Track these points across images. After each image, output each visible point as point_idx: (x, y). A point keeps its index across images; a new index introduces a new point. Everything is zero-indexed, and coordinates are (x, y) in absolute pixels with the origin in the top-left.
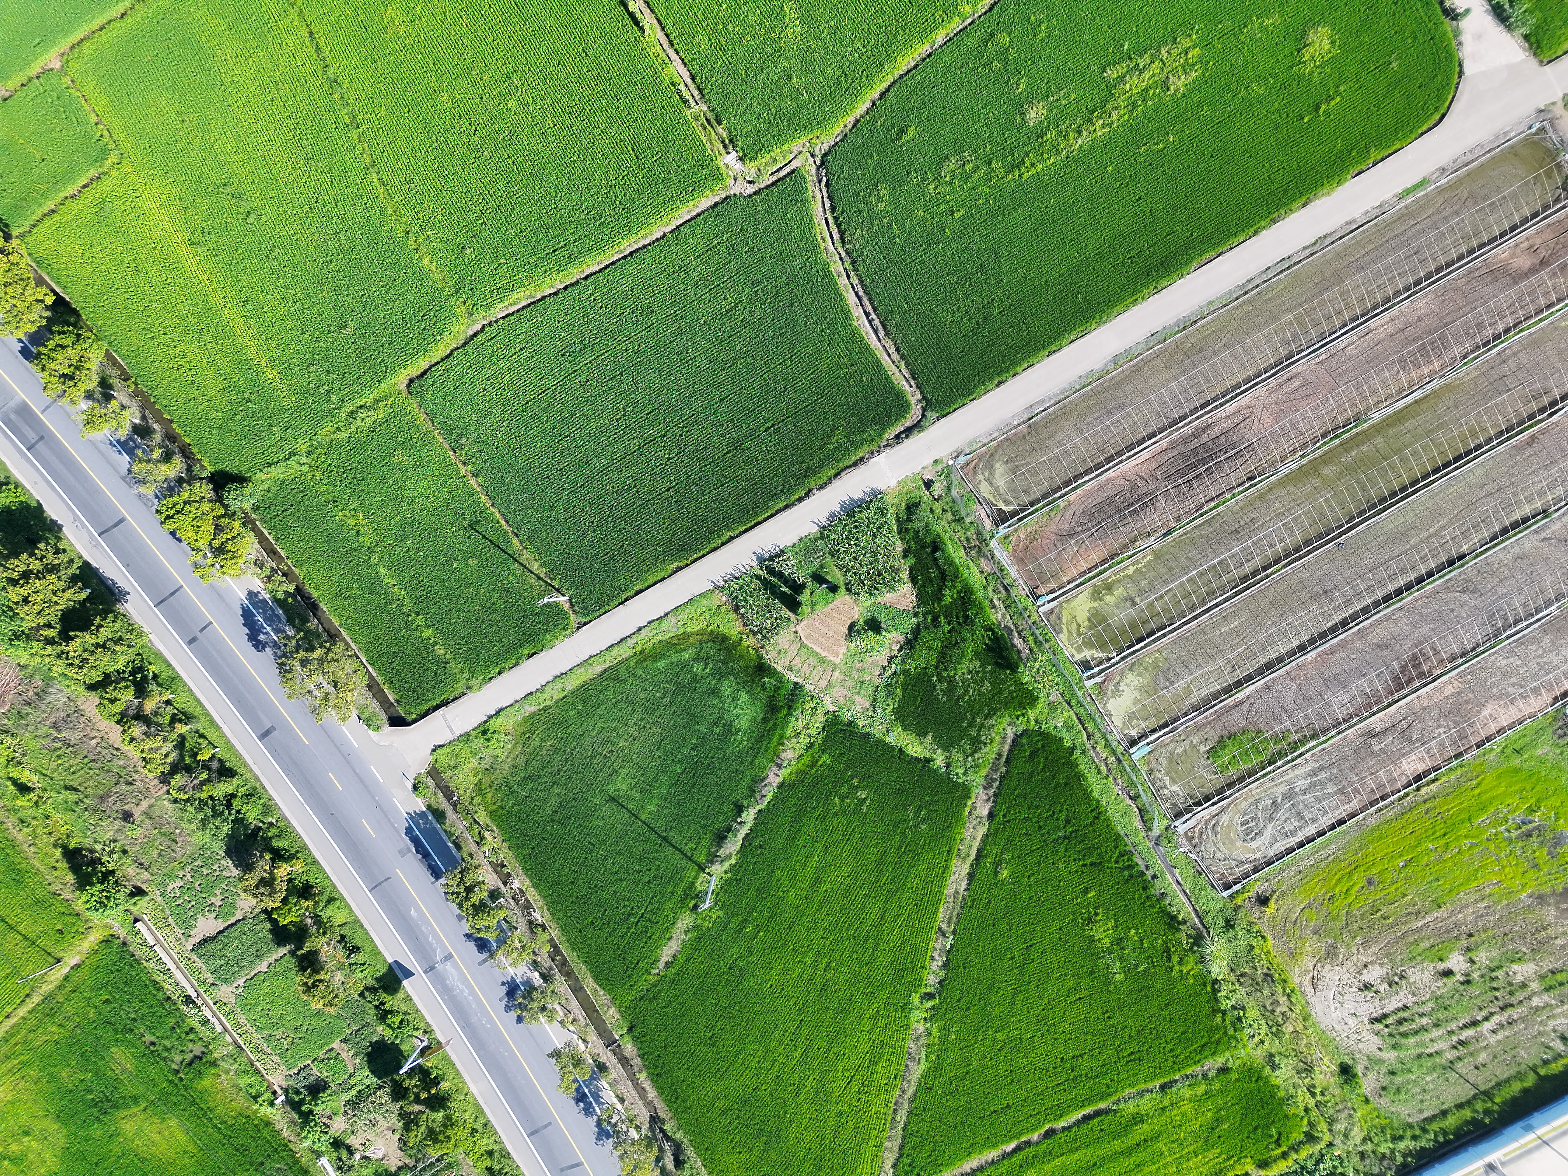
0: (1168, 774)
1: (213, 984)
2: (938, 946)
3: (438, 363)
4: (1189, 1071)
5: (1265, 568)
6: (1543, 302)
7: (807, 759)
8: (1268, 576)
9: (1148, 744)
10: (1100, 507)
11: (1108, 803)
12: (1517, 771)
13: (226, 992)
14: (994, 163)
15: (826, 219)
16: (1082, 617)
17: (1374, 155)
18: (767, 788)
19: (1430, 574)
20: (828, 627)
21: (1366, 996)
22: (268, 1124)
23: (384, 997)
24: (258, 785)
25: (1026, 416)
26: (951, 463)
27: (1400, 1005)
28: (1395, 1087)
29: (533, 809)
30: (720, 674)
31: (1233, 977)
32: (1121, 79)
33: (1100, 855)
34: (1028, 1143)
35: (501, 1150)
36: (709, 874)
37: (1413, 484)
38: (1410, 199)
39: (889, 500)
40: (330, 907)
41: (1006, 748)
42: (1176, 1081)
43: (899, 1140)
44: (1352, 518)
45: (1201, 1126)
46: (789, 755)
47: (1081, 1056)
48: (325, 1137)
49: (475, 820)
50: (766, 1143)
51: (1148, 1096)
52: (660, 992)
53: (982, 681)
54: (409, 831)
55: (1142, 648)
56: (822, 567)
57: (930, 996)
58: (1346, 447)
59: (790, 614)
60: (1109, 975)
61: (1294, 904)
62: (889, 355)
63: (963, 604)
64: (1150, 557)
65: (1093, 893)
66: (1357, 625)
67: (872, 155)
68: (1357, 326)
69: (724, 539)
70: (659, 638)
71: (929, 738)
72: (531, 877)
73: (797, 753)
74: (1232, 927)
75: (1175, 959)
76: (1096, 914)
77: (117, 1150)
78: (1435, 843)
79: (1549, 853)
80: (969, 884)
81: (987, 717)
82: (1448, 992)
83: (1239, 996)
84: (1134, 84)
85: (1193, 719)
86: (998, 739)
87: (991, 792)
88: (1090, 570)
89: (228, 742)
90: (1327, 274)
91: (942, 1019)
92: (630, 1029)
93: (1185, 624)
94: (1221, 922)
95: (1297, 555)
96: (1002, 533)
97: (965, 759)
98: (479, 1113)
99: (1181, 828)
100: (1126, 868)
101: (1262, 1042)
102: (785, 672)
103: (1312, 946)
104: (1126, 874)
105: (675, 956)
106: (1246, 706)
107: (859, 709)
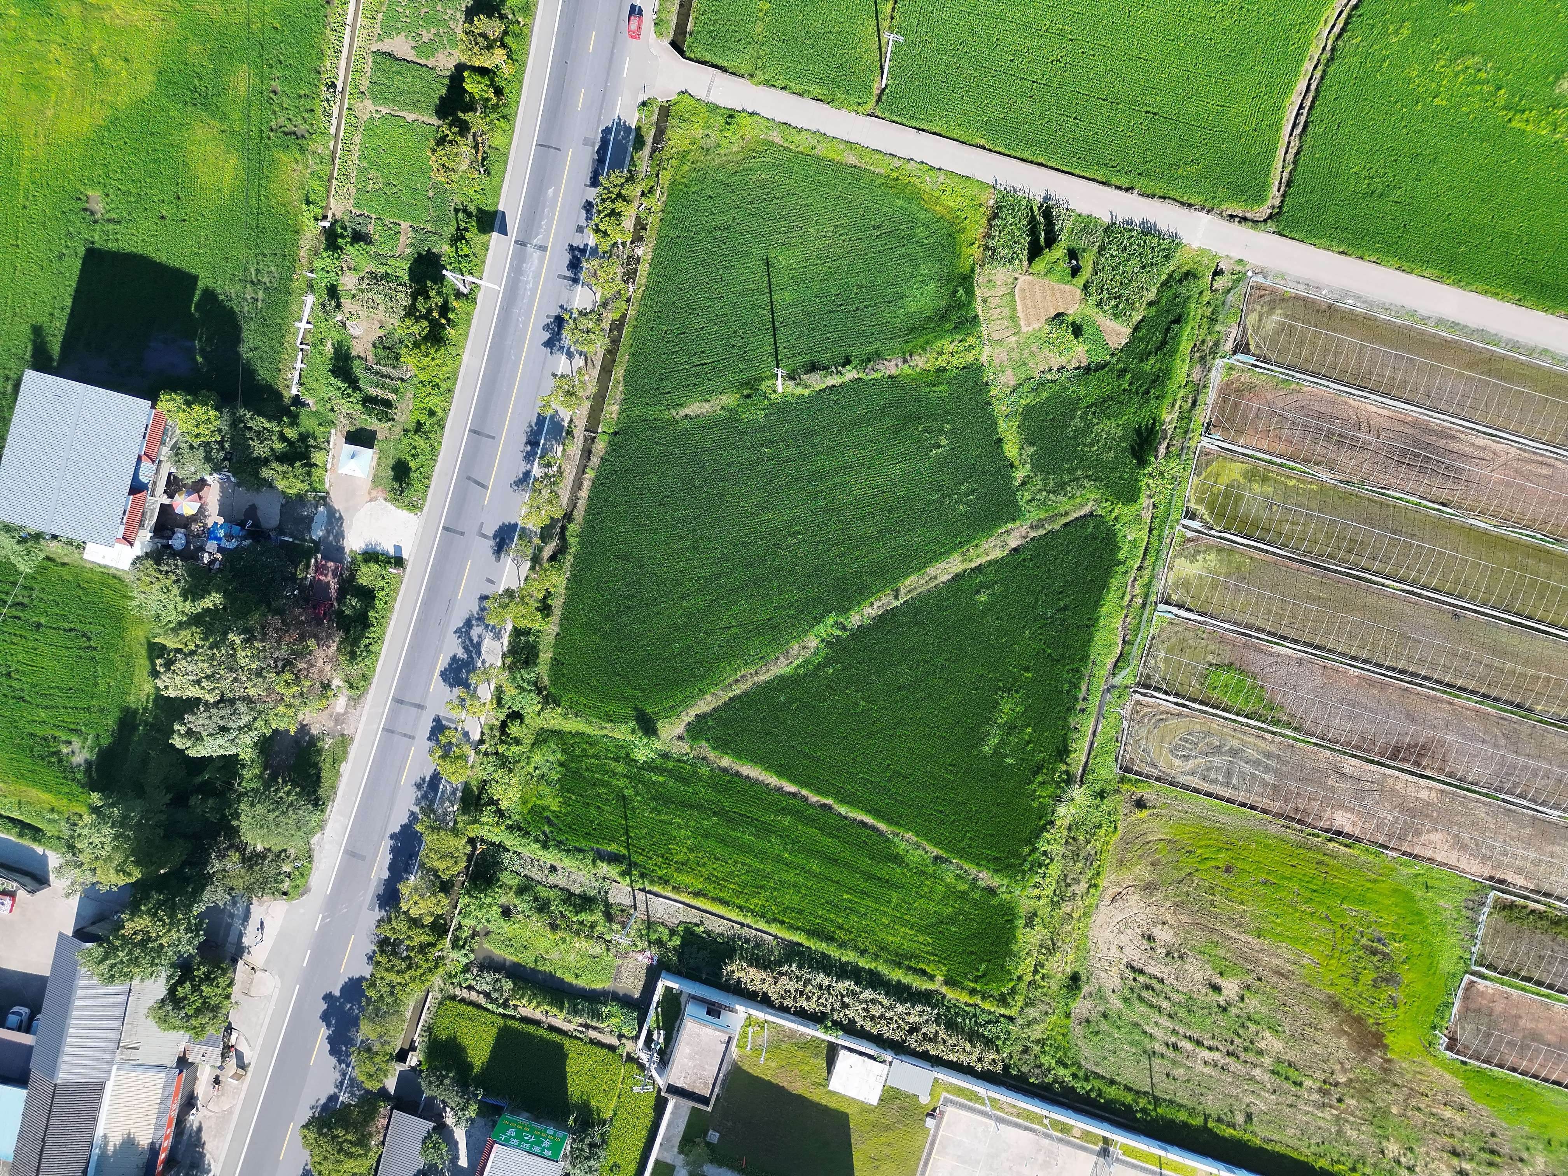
0: (1167, 651)
1: (362, 93)
2: (884, 600)
4: (966, 866)
5: (1387, 577)
8: (1383, 585)
9: (1176, 615)
11: (1104, 626)
12: (1412, 900)
13: (367, 108)
14: (1502, 92)
16: (1224, 480)
18: (882, 368)
19: (1496, 699)
20: (1044, 298)
21: (1142, 944)
22: (298, 232)
23: (472, 225)
25: (1335, 297)
26: (1250, 274)
27: (1160, 975)
28: (1097, 1029)
30: (931, 253)
31: (1066, 832)
33: (1063, 656)
34: (806, 799)
35: (442, 419)
39: (1180, 254)
41: (1075, 515)
42: (951, 862)
43: (720, 703)
45: (935, 912)
46: (920, 362)
49: (657, 176)
50: (629, 608)
51: (921, 852)
52: (662, 429)
53: (1110, 449)
54: (607, 131)
55: (1242, 544)
56: (1084, 250)
57: (844, 628)
59: (1025, 263)
60: (983, 739)
61: (1159, 831)
62: (1286, 153)
63: (1154, 381)
64: (1316, 486)
65: (1030, 675)
69: (1034, 159)
70: (917, 181)
71: (1033, 449)
72: (656, 254)
73: (927, 366)
74: (1102, 798)
75: (1040, 778)
76: (1017, 692)
77: (175, 139)
78: (1302, 890)
79: (1374, 980)
80: (950, 581)
81: (1088, 477)
82: (1203, 1002)
83: (1056, 849)
85: (1226, 630)
86: (1078, 500)
87: (1033, 534)
88: (1265, 452)
91: (836, 652)
92: (615, 434)
93: (1290, 559)
94: (1098, 787)
95: (1419, 591)
96: (1232, 361)
97: (1040, 491)
98: (453, 377)
99: (1137, 697)
100: (1070, 682)
101: (1039, 898)
102: (979, 300)
103: (1142, 871)
104: (1066, 686)
105: (698, 416)
106: (1272, 660)
107: (1003, 380)
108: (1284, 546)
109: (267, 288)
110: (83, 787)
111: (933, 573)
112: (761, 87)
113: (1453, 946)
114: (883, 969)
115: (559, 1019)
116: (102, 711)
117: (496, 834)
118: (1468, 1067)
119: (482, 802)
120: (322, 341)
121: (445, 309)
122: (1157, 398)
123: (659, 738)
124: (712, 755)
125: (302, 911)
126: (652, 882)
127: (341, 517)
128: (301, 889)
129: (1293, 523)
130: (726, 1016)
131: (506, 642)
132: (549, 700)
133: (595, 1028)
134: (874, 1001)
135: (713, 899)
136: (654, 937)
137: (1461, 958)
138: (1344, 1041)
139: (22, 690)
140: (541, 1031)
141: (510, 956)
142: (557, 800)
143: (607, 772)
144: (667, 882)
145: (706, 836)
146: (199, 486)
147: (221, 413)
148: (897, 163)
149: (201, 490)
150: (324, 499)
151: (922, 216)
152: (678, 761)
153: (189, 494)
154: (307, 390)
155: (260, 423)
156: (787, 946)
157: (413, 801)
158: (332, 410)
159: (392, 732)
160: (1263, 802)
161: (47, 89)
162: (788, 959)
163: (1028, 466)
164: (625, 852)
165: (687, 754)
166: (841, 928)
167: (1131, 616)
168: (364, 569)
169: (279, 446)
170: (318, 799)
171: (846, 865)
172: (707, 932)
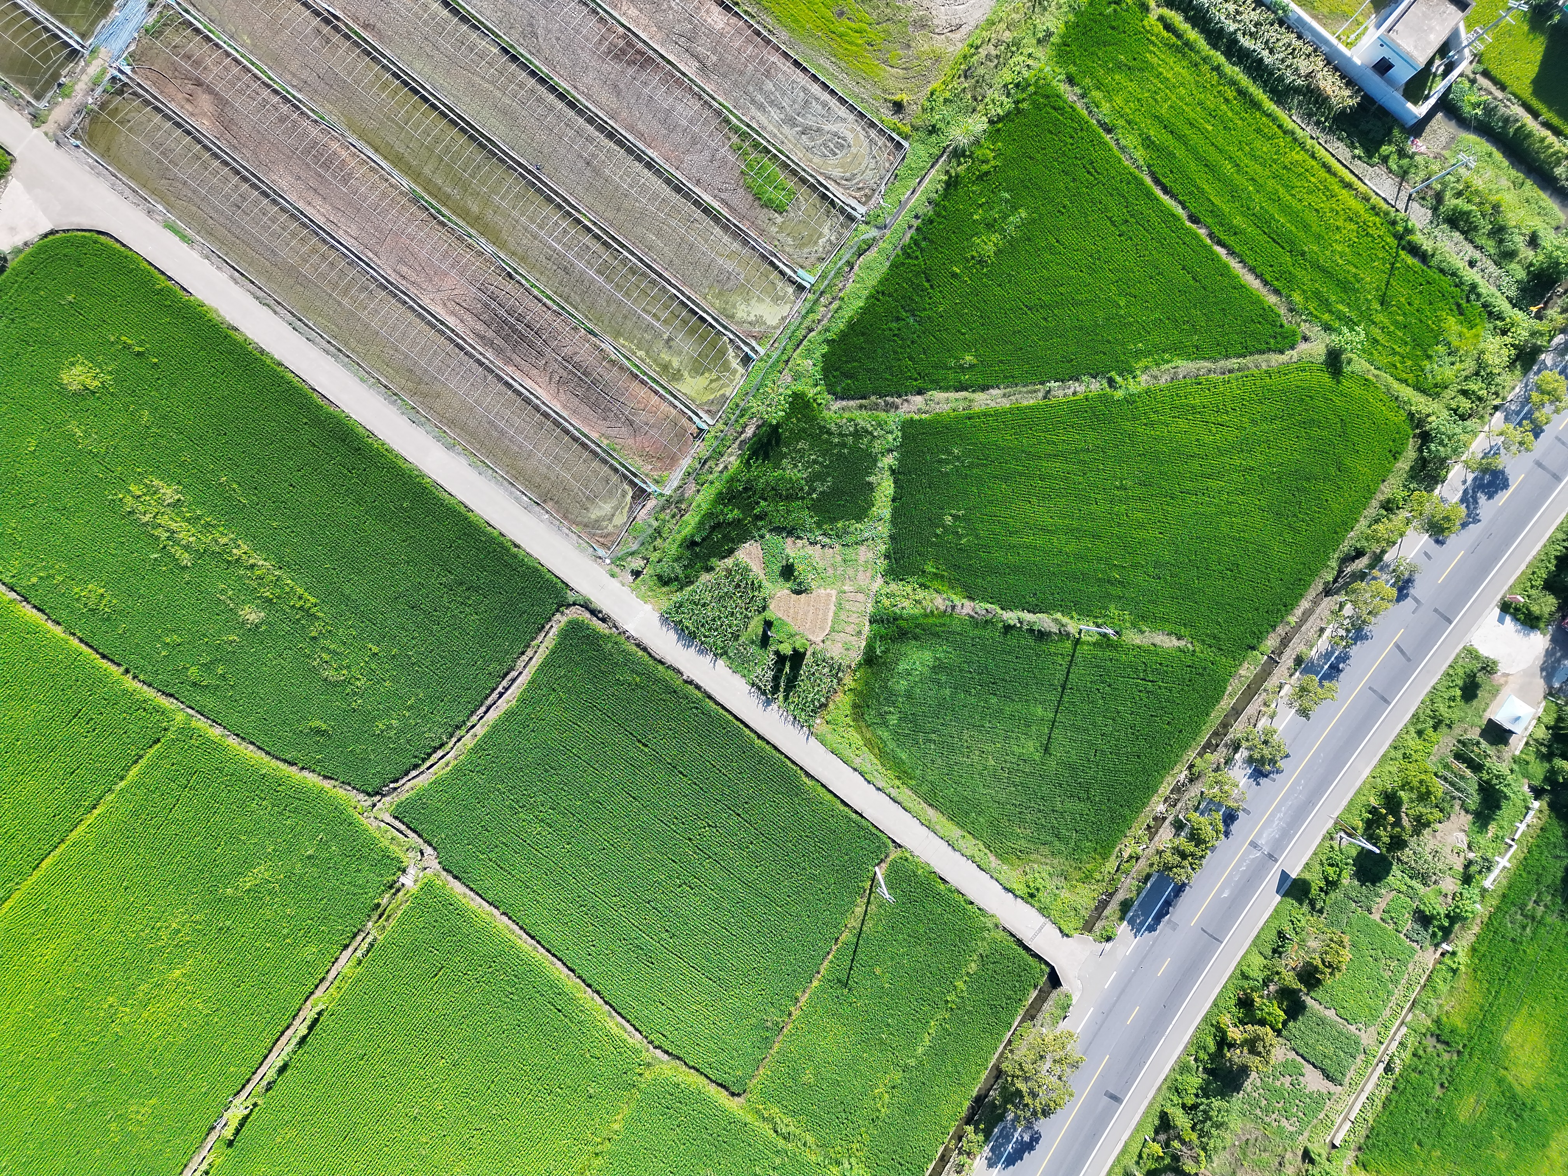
0: (816, 243)
1: (1365, 1053)
2: (1061, 393)
3: (706, 1076)
4: (1085, 113)
5: (589, 230)
6: (236, 70)
7: (936, 584)
8: (595, 224)
9: (795, 272)
10: (594, 406)
11: (865, 288)
13: (1367, 1038)
14: (313, 634)
15: (428, 769)
16: (702, 381)
17: (163, 283)
18: (978, 610)
19: (533, 74)
20: (806, 614)
22: (1474, 950)
23: (1314, 891)
24: (1164, 1087)
25: (537, 509)
26: (608, 561)
29: (1086, 821)
30: (891, 697)
31: (980, 107)
32: (187, 548)
33: (917, 275)
34: (1211, 235)
35: (1413, 724)
36: (1080, 633)
37: (456, 124)
38: (189, 232)
39: (666, 604)
40: (1252, 974)
41: (852, 403)
42: (1099, 121)
43: (1256, 357)
44: (510, 167)
45: (1131, 81)
46: (939, 602)
47: (1110, 219)
48: (1466, 894)
49: (1117, 871)
50: (1308, 480)
51: (1123, 142)
52: (1207, 635)
53: (799, 451)
54: (1151, 929)
55: (709, 314)
56: (753, 642)
57: (1111, 382)
58: (445, 200)
59: (808, 653)
60: (1024, 225)
61: (890, 76)
62: (531, 659)
63: (734, 497)
64: (621, 341)
65: (955, 269)
66: (606, 123)
68: (328, 234)
69: (764, 744)
70: (880, 767)
71: (871, 479)
72: (1149, 798)
73: (935, 595)
74: (934, 126)
75: (985, 167)
76: (973, 257)
77: (1554, 1080)
80: (992, 387)
81: (829, 433)
83: (996, 95)
84: (186, 534)
85: (755, 240)
86: (847, 415)
87: (898, 401)
88: (656, 392)
89: (1136, 1130)
90: (291, 281)
91: (1128, 362)
92: (1253, 648)
93: (670, 284)
94: (934, 138)
95: (564, 204)
96: (655, 487)
98: (1384, 759)
99: (861, 210)
100: (919, 247)
101: (1030, 55)
102: (865, 637)
103: (923, 44)
104: (925, 244)
105: (1168, 634)
106: (723, 195)
107: (870, 555)
108: (673, 298)
109: (1521, 909)
111: (1005, 401)
112: (991, 912)
114: (1203, 45)
115: (1525, 121)
117: (1518, 315)
119: (1518, 351)
120: (1494, 840)
121: (1375, 823)
122: (738, 481)
123: (1327, 346)
124: (1282, 311)
126: (1387, 214)
127: (1542, 670)
130: (1375, 59)
131: (1437, 492)
132: (1417, 421)
133: (1495, 98)
135: (1335, 175)
136: (1405, 162)
140: (1547, 116)
141: (1546, 199)
142: (1447, 325)
143: (1389, 333)
144: (1373, 208)
145: (1318, 237)
148: (892, 792)
150: (1551, 693)
152: (1317, 317)
154: (1525, 800)
156: (1283, 103)
158: (1512, 771)
160: (784, 65)
162: (1290, 88)
163: (880, 464)
164: (1401, 252)
165: (1305, 321)
166: (1227, 100)
167: (838, 288)
168: (1547, 610)
171: (1198, 158)
172: (1352, 146)
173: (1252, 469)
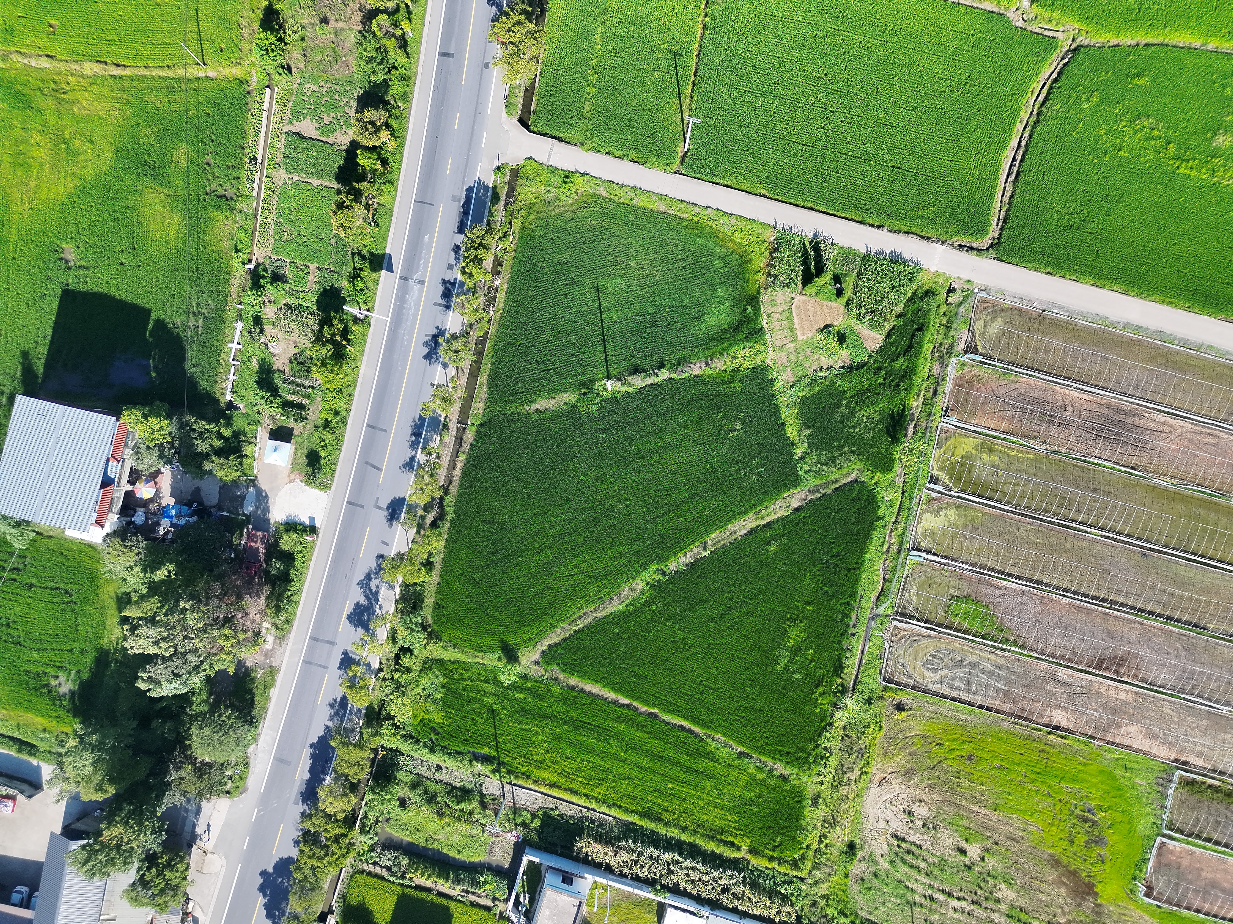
0: (918, 586)
1: (277, 164)
2: (695, 551)
4: (764, 759)
5: (1090, 526)
7: (728, 376)
8: (1086, 532)
9: (924, 559)
10: (1033, 400)
11: (869, 568)
12: (1114, 778)
13: (281, 176)
14: (1171, 145)
15: (1044, 84)
16: (960, 452)
18: (689, 370)
19: (1178, 621)
20: (815, 313)
21: (904, 818)
22: (228, 273)
23: (366, 266)
24: (413, 78)
25: (1044, 307)
26: (976, 291)
27: (918, 842)
28: (869, 885)
30: (726, 280)
31: (842, 731)
33: (836, 593)
34: (637, 709)
35: (344, 418)
39: (920, 277)
40: (387, 186)
41: (844, 482)
42: (752, 757)
43: (567, 635)
44: (1167, 547)
45: (740, 796)
46: (720, 364)
48: (256, 309)
49: (510, 223)
50: (494, 562)
51: (728, 749)
52: (518, 421)
53: (870, 430)
54: (470, 190)
55: (975, 502)
56: (846, 275)
57: (664, 574)
58: (1203, 504)
59: (800, 286)
60: (774, 660)
61: (915, 728)
62: (1003, 196)
63: (903, 376)
64: (1031, 456)
65: (811, 608)
66: (1109, 608)
67: (1108, 72)
69: (806, 204)
70: (714, 224)
71: (808, 431)
72: (510, 286)
73: (725, 367)
74: (870, 704)
75: (821, 690)
76: (801, 622)
77: (131, 202)
78: (1029, 773)
79: (1086, 842)
80: (746, 535)
81: (853, 452)
82: (952, 862)
83: (835, 745)
85: (964, 569)
86: (845, 470)
87: (811, 497)
88: (992, 429)
89: (420, 39)
91: (658, 593)
92: (481, 425)
93: (1013, 512)
94: (866, 695)
95: (1115, 537)
96: (964, 359)
97: (816, 464)
98: (353, 384)
99: (896, 623)
100: (843, 613)
101: (822, 783)
102: (764, 315)
103: (902, 760)
104: (840, 617)
105: (546, 410)
106: (1000, 592)
107: (784, 377)
108: (1008, 503)
109: (205, 317)
110: (68, 712)
111: (733, 529)
112: (590, 153)
113: (1147, 814)
114: (701, 842)
115: (445, 887)
116: (82, 652)
117: (394, 743)
118: (1162, 910)
119: (382, 717)
120: (249, 358)
121: (345, 332)
122: (906, 389)
123: (520, 664)
124: (561, 676)
125: (241, 806)
126: (517, 777)
127: (267, 496)
128: (241, 789)
129: (1015, 485)
130: (577, 881)
131: (398, 591)
132: (433, 636)
133: (474, 893)
134: (694, 869)
135: (565, 789)
136: (519, 820)
137: (1154, 823)
138: (1063, 891)
139: (19, 637)
140: (431, 897)
141: (405, 837)
142: (441, 714)
143: (479, 692)
144: (528, 777)
145: (559, 740)
146: (154, 476)
147: (171, 419)
148: (697, 210)
149: (157, 477)
150: (253, 482)
151: (718, 251)
152: (536, 681)
153: (147, 482)
154: (239, 396)
155: (202, 425)
156: (624, 824)
157: (328, 717)
158: (259, 412)
159: (311, 663)
160: (997, 704)
161: (30, 166)
162: (626, 837)
163: (806, 445)
164: (495, 754)
165: (543, 676)
167: (889, 560)
168: (286, 537)
169: (217, 443)
170: (253, 718)
171: (670, 761)
172: (561, 815)
173: (537, 553)
